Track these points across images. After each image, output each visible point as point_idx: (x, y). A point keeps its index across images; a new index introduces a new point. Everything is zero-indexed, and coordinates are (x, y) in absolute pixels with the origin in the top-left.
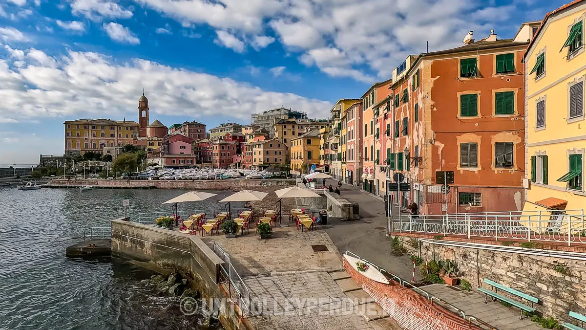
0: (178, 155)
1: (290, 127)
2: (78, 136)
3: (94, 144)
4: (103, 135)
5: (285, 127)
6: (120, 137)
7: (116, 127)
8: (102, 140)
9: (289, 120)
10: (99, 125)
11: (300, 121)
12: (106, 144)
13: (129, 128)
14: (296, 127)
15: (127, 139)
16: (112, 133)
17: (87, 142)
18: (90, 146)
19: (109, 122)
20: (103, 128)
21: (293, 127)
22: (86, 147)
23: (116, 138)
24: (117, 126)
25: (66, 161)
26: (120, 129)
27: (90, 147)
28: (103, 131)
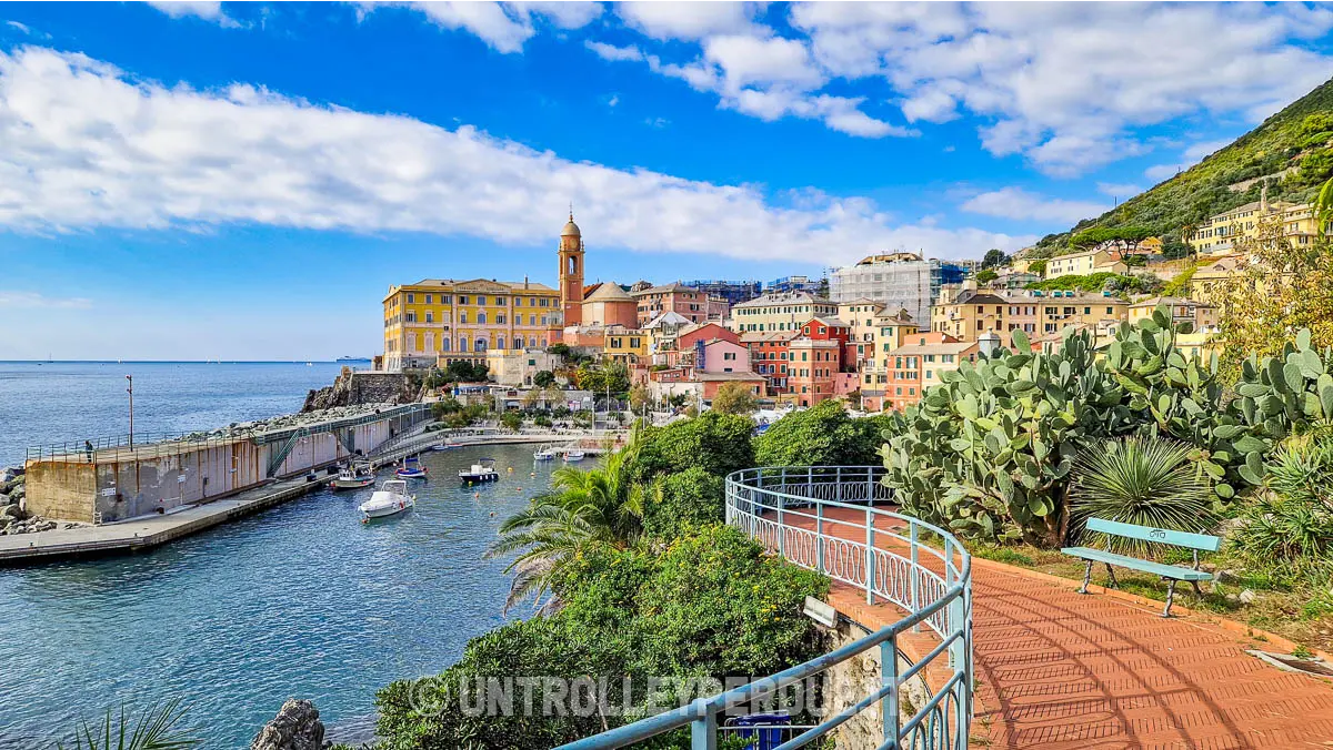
0: (719, 374)
1: (990, 309)
2: (429, 321)
3: (463, 341)
4: (481, 319)
5: (981, 310)
6: (518, 323)
7: (509, 300)
8: (481, 331)
9: (981, 292)
10: (474, 294)
11: (1009, 294)
12: (488, 340)
13: (537, 302)
14: (1005, 309)
15: (533, 327)
16: (500, 312)
17: (447, 335)
18: (455, 345)
19: (495, 286)
20: (482, 302)
21: (999, 310)
22: (446, 348)
23: (508, 326)
24: (513, 296)
25: (406, 383)
26: (518, 304)
27: (455, 349)
28: (481, 309)
